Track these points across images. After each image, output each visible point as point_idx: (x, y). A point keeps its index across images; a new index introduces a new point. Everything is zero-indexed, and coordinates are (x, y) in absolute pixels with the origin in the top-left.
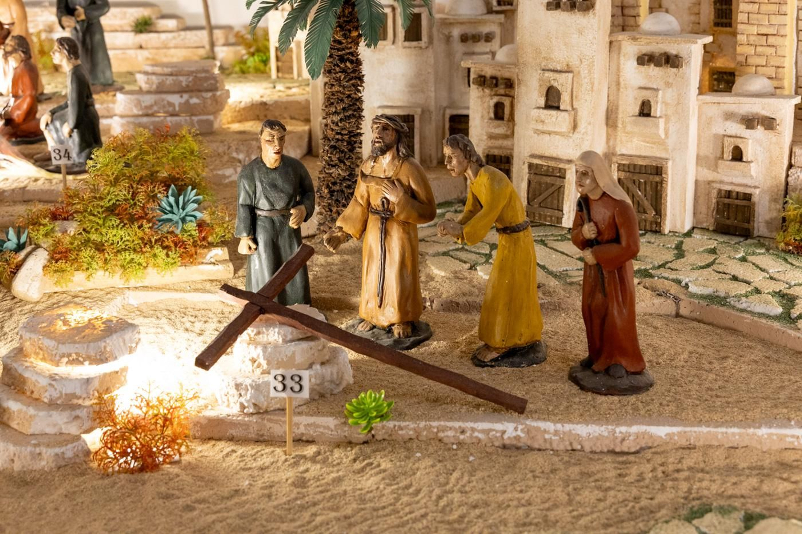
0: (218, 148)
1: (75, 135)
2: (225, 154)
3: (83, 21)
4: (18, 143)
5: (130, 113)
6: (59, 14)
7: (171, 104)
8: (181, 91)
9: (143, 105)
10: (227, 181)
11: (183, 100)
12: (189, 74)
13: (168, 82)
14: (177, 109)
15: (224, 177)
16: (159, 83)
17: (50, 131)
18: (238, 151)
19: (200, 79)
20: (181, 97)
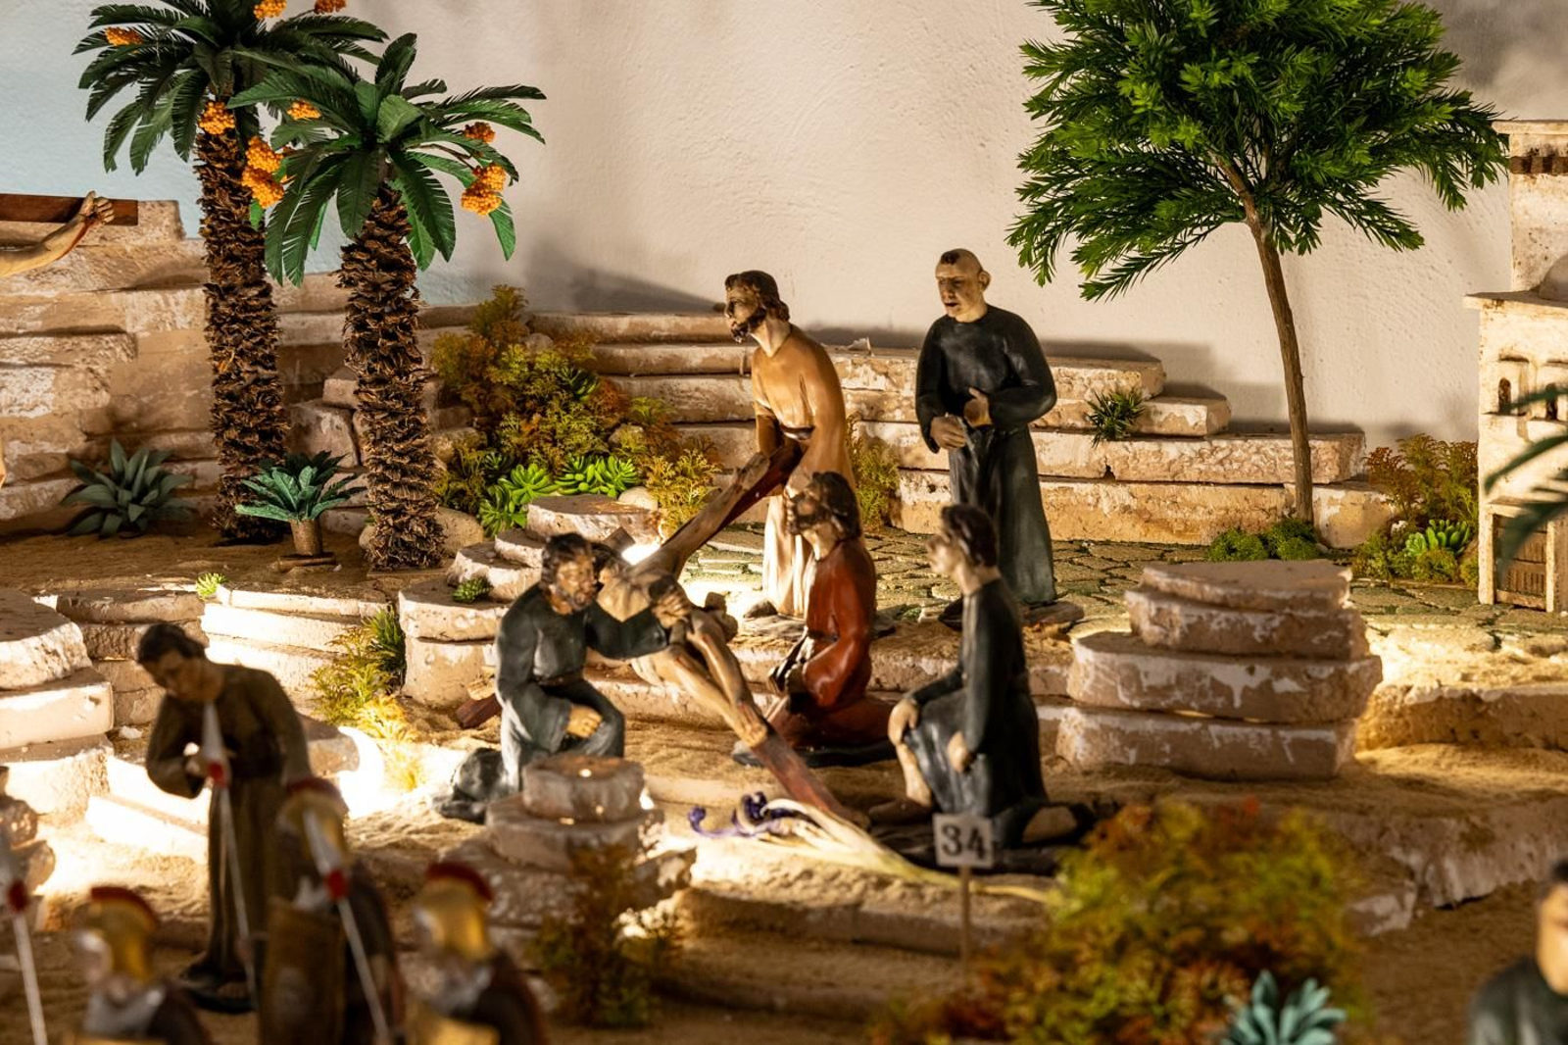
0: (1352, 828)
1: (980, 767)
2: (1369, 848)
3: (983, 428)
4: (819, 762)
5: (1109, 702)
6: (924, 410)
7: (1218, 688)
8: (1250, 655)
9: (1145, 683)
10: (1377, 930)
11: (1254, 682)
12: (1271, 608)
13: (1214, 626)
14: (1237, 703)
15: (1371, 918)
16: (1189, 626)
17: (912, 748)
18: (1406, 843)
19: (1302, 624)
20: (1251, 671)
